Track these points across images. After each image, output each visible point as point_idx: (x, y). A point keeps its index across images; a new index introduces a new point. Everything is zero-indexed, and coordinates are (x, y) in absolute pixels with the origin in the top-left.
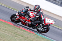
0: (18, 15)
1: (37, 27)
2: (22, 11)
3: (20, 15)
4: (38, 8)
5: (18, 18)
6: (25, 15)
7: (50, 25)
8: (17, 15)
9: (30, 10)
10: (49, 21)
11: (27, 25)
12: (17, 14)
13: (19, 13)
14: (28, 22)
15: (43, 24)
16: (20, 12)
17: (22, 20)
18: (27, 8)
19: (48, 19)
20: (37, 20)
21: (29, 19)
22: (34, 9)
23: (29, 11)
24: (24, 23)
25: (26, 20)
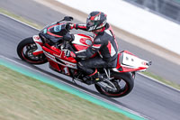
0: (40, 41)
1: (94, 79)
2: (52, 30)
3: (46, 42)
4: (100, 22)
5: (40, 49)
6: (60, 42)
7: (134, 73)
8: (35, 40)
10: (131, 62)
11: (66, 72)
13: (41, 35)
14: (69, 64)
15: (115, 70)
16: (45, 32)
17: (52, 57)
18: (65, 22)
19: (130, 57)
20: (96, 56)
22: (88, 24)
23: (71, 32)
24: (57, 67)
25: (62, 58)
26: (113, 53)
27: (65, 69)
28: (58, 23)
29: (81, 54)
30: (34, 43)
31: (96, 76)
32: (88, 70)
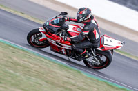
1: (84, 56)
3: (49, 31)
7: (112, 51)
8: (40, 30)
9: (70, 20)
10: (110, 43)
11: (64, 52)
13: (44, 26)
14: (66, 47)
15: (99, 49)
17: (53, 42)
19: (109, 39)
21: (68, 39)
22: (78, 17)
23: (67, 23)
26: (97, 36)
28: (56, 17)
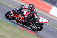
0: (13, 12)
12: (11, 12)
18: (21, 7)
24: (18, 21)
25: (20, 18)
27: (21, 22)
29: (26, 17)
30: (11, 13)
31: (31, 24)
32: (28, 22)
